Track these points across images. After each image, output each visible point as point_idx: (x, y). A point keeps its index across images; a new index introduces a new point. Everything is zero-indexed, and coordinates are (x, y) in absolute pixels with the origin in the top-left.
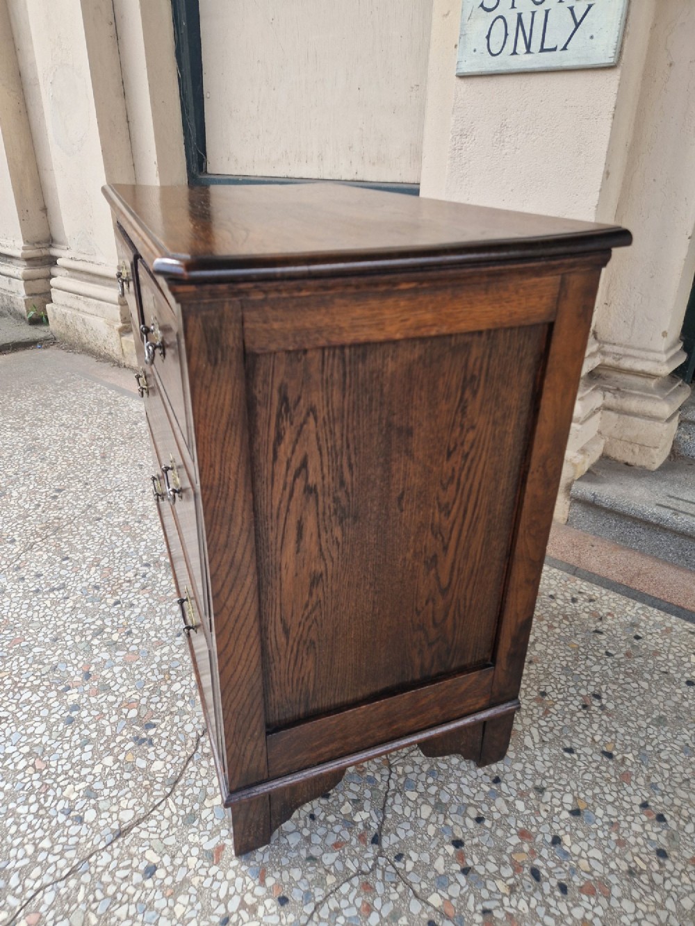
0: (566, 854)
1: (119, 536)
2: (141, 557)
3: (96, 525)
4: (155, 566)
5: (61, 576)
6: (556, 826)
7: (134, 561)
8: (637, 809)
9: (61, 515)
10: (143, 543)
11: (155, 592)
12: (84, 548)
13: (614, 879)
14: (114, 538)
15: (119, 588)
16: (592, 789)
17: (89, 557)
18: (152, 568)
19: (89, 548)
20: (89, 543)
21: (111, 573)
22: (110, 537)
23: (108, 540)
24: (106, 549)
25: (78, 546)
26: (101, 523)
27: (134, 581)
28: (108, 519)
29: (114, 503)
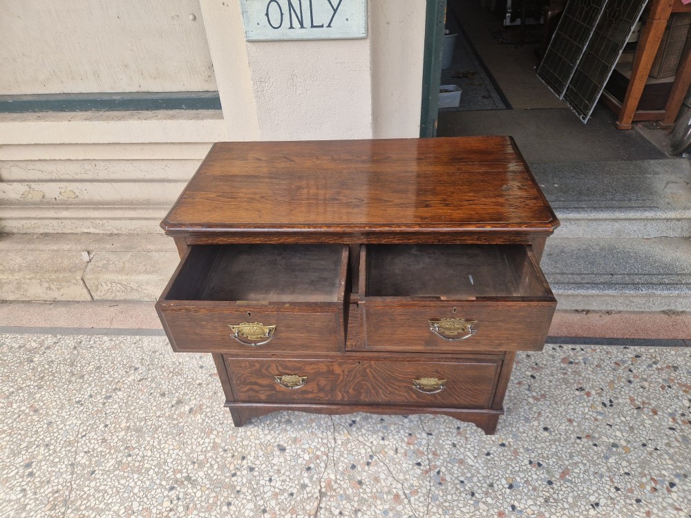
0: (521, 511)
1: (125, 478)
2: (161, 484)
3: (95, 479)
4: (179, 485)
6: (508, 500)
7: (159, 491)
8: (529, 466)
9: (55, 488)
10: (151, 472)
11: (198, 506)
12: (107, 505)
13: (543, 510)
14: (123, 482)
16: (508, 469)
17: (120, 510)
18: (178, 489)
19: (112, 503)
20: (107, 498)
21: (151, 512)
22: (119, 483)
23: (119, 486)
24: (126, 495)
25: (100, 507)
26: (98, 475)
27: (175, 508)
28: (100, 468)
29: (90, 450)
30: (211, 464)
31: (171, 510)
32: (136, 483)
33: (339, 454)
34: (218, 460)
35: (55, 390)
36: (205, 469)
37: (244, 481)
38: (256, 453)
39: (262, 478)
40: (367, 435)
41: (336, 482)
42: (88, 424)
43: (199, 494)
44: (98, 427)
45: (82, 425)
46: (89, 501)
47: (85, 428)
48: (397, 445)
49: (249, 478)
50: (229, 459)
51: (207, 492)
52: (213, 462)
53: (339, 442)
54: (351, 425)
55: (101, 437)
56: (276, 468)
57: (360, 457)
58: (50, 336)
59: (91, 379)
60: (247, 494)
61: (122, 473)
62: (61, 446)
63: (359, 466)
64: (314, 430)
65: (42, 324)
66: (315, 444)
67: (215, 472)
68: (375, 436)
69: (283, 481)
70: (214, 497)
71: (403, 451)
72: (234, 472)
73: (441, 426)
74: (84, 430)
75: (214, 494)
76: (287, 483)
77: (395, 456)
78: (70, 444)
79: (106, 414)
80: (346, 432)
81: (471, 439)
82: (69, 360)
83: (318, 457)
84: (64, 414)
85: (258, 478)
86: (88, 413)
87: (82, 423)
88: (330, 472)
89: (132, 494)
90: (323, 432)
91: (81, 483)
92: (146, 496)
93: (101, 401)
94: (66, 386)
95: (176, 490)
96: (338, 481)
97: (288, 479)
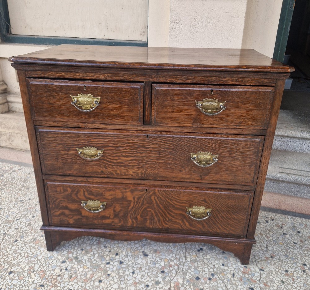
1: (35, 248)
2: (57, 258)
3: (16, 245)
4: (69, 261)
5: (15, 285)
7: (55, 261)
11: (79, 277)
12: (18, 262)
14: (33, 250)
15: (56, 282)
17: (25, 267)
18: (68, 263)
19: (22, 262)
20: (20, 258)
21: (45, 274)
22: (30, 251)
23: (30, 253)
24: (32, 259)
25: (14, 262)
26: (19, 243)
27: (62, 275)
28: (22, 239)
29: (19, 228)
30: (94, 253)
31: (59, 275)
32: (41, 253)
33: (187, 267)
34: (99, 252)
35: (10, 192)
36: (89, 255)
37: (115, 269)
38: (127, 253)
39: (127, 270)
40: (210, 259)
41: (183, 285)
42: (23, 213)
43: (81, 270)
44: (28, 216)
45: (19, 214)
46: (8, 257)
47: (20, 215)
48: (234, 271)
49: (118, 268)
50: (107, 253)
51: (87, 270)
52: (95, 252)
53: (189, 260)
54: (199, 251)
55: (28, 222)
56: (139, 266)
57: (204, 273)
58: (18, 166)
59: (33, 190)
60: (114, 278)
61: (34, 245)
62: (2, 222)
63: (202, 279)
64: (170, 248)
65: (15, 160)
66: (170, 257)
67: (95, 258)
68: (217, 262)
69: (143, 276)
70: (91, 274)
71: (238, 276)
72: (108, 261)
73: (272, 267)
74: (19, 216)
75: (91, 272)
76: (145, 278)
77: (232, 279)
78: (8, 222)
79: (35, 210)
80: (194, 254)
81: (298, 281)
82: (24, 179)
83: (171, 266)
84: (11, 205)
85: (125, 269)
86: (25, 208)
87: (20, 212)
88: (178, 277)
89: (37, 259)
90: (177, 251)
91: (7, 245)
92: (46, 263)
93: (35, 203)
94: (17, 191)
95: (67, 263)
96: (185, 286)
97: (146, 275)
